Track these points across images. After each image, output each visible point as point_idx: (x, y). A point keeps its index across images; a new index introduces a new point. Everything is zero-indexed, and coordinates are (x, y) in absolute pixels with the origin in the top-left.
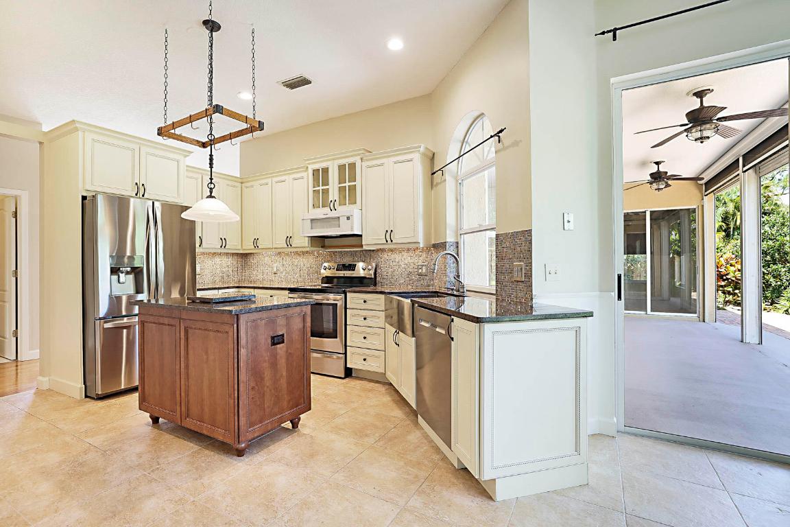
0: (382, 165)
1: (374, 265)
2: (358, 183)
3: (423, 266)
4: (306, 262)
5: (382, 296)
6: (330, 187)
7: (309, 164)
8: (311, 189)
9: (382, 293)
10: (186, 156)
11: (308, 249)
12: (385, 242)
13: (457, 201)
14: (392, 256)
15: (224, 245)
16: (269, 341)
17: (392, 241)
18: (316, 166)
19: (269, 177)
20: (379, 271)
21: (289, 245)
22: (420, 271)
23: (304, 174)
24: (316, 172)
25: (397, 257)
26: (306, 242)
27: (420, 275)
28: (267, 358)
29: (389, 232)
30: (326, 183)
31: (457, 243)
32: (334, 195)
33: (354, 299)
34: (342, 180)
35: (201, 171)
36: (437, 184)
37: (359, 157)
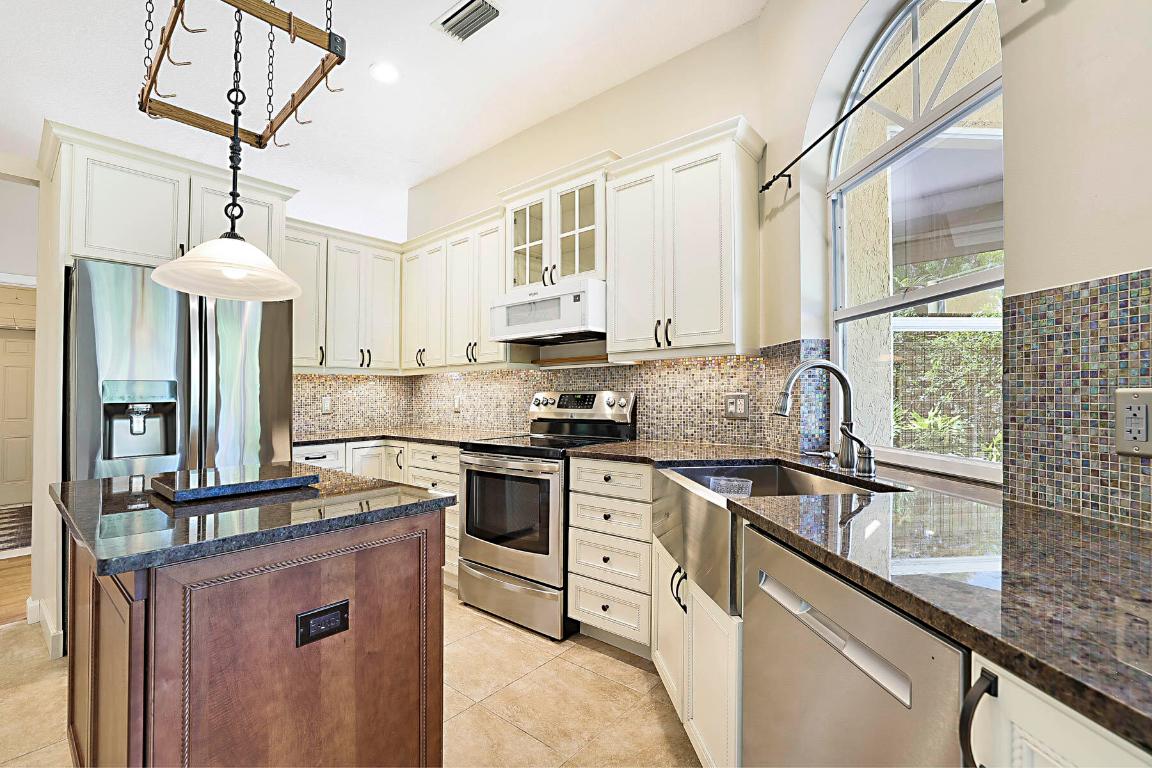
0: (648, 180)
1: (632, 396)
2: (598, 227)
3: (738, 397)
4: (505, 392)
5: (646, 470)
6: (545, 241)
7: (507, 201)
8: (511, 249)
9: (644, 460)
10: (287, 198)
11: (505, 367)
12: (654, 345)
13: (827, 243)
14: (671, 376)
15: (366, 362)
16: (290, 631)
17: (669, 343)
18: (518, 205)
19: (442, 237)
20: (640, 409)
21: (472, 359)
22: (731, 408)
23: (499, 223)
24: (519, 215)
25: (680, 379)
26: (500, 352)
27: (732, 417)
28: (278, 687)
29: (663, 324)
30: (537, 234)
31: (827, 343)
32: (552, 256)
33: (586, 471)
34: (566, 224)
35: (326, 232)
36: (775, 212)
37: (601, 172)
